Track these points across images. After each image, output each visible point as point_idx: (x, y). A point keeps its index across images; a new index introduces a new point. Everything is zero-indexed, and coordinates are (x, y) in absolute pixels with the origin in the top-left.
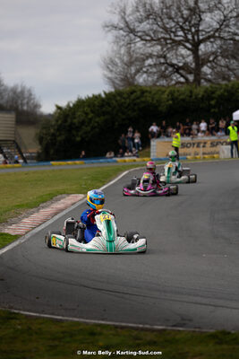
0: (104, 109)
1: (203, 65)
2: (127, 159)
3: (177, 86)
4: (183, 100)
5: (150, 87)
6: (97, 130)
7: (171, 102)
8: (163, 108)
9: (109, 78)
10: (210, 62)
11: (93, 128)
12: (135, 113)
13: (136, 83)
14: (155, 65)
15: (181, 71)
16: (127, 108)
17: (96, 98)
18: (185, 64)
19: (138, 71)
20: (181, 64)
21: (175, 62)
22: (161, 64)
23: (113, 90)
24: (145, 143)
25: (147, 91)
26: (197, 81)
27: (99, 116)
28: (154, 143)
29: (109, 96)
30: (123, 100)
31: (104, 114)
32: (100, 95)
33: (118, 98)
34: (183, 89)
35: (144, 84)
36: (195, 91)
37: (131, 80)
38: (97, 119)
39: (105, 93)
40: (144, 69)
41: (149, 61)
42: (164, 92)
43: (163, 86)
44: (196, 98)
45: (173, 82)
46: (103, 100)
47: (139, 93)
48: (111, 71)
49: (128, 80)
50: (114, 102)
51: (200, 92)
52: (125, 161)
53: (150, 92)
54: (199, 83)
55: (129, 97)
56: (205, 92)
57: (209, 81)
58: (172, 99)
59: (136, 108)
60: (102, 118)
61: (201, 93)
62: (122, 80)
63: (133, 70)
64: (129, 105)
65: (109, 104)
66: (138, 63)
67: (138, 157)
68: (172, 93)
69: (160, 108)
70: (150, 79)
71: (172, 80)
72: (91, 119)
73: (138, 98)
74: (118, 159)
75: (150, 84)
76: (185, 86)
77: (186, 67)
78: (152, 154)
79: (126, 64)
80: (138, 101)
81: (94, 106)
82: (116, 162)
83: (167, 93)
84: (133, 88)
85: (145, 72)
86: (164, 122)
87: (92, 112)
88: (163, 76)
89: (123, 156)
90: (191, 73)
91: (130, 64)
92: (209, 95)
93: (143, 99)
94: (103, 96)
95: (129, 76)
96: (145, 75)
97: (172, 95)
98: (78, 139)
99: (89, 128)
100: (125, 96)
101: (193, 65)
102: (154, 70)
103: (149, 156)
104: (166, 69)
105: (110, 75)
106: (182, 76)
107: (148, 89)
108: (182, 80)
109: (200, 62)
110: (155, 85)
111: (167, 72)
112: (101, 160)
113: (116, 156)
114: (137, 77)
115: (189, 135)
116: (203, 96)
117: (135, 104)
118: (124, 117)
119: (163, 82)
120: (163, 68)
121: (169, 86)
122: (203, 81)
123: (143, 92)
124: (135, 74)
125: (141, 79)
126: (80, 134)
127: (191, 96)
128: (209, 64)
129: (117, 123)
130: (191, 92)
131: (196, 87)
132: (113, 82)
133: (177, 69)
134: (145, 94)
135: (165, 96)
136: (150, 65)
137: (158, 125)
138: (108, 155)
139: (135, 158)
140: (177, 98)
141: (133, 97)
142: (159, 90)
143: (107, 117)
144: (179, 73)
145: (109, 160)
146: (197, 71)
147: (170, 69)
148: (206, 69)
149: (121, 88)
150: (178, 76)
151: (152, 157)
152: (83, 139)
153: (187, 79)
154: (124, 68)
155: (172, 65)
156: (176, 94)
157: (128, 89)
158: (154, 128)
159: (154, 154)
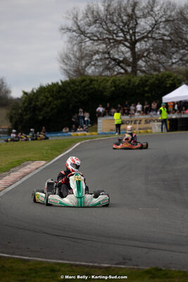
0: (61, 94)
1: (139, 59)
2: (79, 133)
3: (118, 76)
4: (124, 87)
5: (97, 77)
6: (55, 110)
7: (113, 88)
8: (107, 93)
9: (64, 70)
10: (144, 57)
11: (52, 109)
12: (85, 98)
13: (86, 73)
14: (101, 59)
15: (121, 64)
16: (79, 93)
17: (55, 85)
18: (125, 59)
19: (87, 64)
20: (121, 59)
21: (116, 57)
22: (106, 59)
23: (68, 79)
24: (94, 121)
25: (94, 80)
26: (134, 72)
27: (57, 99)
28: (100, 121)
29: (65, 84)
30: (76, 87)
31: (61, 98)
32: (57, 83)
33: (72, 85)
34: (123, 78)
35: (92, 74)
36: (133, 80)
37: (82, 71)
38: (55, 102)
39: (62, 82)
40: (93, 63)
41: (96, 57)
42: (108, 81)
43: (107, 76)
44: (133, 86)
45: (116, 73)
46: (60, 87)
47: (88, 81)
48: (66, 64)
49: (80, 71)
50: (68, 88)
51: (136, 80)
52: (77, 135)
53: (97, 81)
54: (136, 74)
55: (80, 85)
56: (141, 80)
57: (143, 72)
58: (115, 86)
59: (86, 93)
60: (59, 101)
61: (138, 81)
62: (75, 71)
63: (84, 63)
64: (80, 91)
65: (64, 90)
66: (87, 58)
67: (87, 131)
68: (114, 82)
69: (105, 94)
70: (97, 70)
71: (114, 71)
72: (50, 102)
73: (88, 85)
74: (72, 133)
75: (97, 74)
76: (125, 76)
77: (125, 61)
78: (99, 129)
79: (78, 59)
80: (88, 88)
81: (53, 91)
82: (70, 135)
83: (110, 81)
84: (84, 78)
85: (94, 65)
86: (108, 104)
87: (51, 96)
88: (107, 68)
89: (75, 131)
90: (129, 66)
91: (81, 58)
92: (143, 83)
93: (91, 86)
94: (60, 83)
95: (80, 68)
96: (93, 68)
97: (114, 83)
98: (41, 118)
99: (49, 109)
100: (78, 84)
101: (131, 60)
102: (100, 63)
103: (96, 131)
104: (110, 62)
105: (65, 68)
106: (122, 68)
107: (96, 78)
108: (122, 71)
109: (136, 57)
110: (101, 75)
111: (111, 65)
112: (59, 134)
113: (70, 131)
114: (86, 69)
115: (128, 114)
116: (139, 83)
117: (85, 90)
118: (76, 100)
119: (107, 73)
120: (107, 62)
121: (112, 76)
122: (138, 72)
123: (91, 81)
124: (85, 67)
125: (90, 71)
126: (42, 113)
127: (129, 84)
128: (143, 59)
129: (71, 106)
130: (129, 80)
131: (133, 77)
132: (68, 73)
133: (118, 63)
134: (94, 82)
135: (109, 84)
136: (97, 60)
137: (103, 107)
138: (64, 130)
139: (86, 133)
140: (118, 86)
141: (83, 84)
142: (104, 79)
143: (63, 100)
144: (120, 66)
145: (65, 134)
146: (134, 64)
147: (113, 63)
148: (141, 63)
149: (74, 78)
150: (119, 68)
151: (99, 132)
152: (44, 117)
153: (126, 71)
154: (76, 62)
155: (115, 60)
156: (117, 82)
157: (79, 78)
158: (100, 109)
159: (100, 130)
